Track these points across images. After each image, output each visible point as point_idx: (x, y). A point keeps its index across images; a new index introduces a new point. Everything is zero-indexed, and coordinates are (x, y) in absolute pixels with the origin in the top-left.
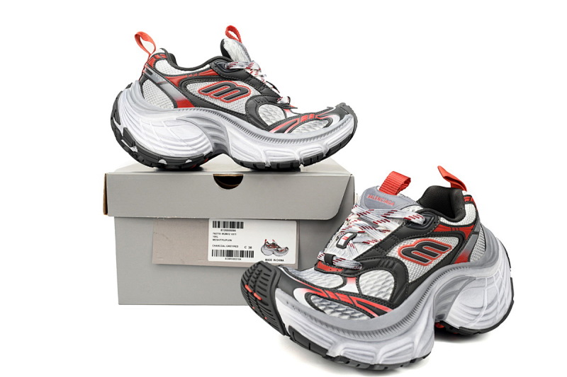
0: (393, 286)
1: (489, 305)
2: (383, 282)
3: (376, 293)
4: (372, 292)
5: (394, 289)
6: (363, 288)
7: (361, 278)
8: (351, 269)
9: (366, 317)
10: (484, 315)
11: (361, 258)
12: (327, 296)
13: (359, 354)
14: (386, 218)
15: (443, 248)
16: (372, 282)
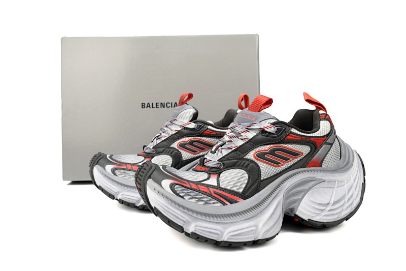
0: (246, 181)
1: (335, 203)
2: (238, 178)
3: (232, 186)
4: (228, 186)
5: (248, 183)
6: (222, 182)
7: (221, 175)
8: (215, 168)
9: (219, 204)
10: (329, 210)
11: (223, 159)
12: (189, 187)
13: (207, 232)
14: (248, 129)
15: (295, 154)
16: (229, 178)
